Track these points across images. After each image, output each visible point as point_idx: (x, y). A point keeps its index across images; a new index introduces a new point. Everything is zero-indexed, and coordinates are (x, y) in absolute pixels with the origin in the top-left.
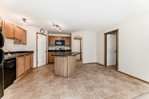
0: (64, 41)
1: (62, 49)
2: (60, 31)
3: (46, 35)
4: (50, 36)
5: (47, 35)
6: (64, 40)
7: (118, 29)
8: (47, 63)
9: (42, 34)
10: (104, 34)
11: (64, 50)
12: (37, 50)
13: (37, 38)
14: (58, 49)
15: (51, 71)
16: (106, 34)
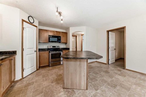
0: (60, 37)
1: (56, 47)
2: (62, 22)
3: (36, 27)
4: (41, 29)
5: (38, 27)
6: (60, 35)
7: (125, 27)
8: (38, 68)
9: (31, 24)
10: (106, 31)
11: (59, 48)
12: (23, 50)
13: (23, 28)
14: (52, 47)
15: (52, 83)
16: (108, 32)
